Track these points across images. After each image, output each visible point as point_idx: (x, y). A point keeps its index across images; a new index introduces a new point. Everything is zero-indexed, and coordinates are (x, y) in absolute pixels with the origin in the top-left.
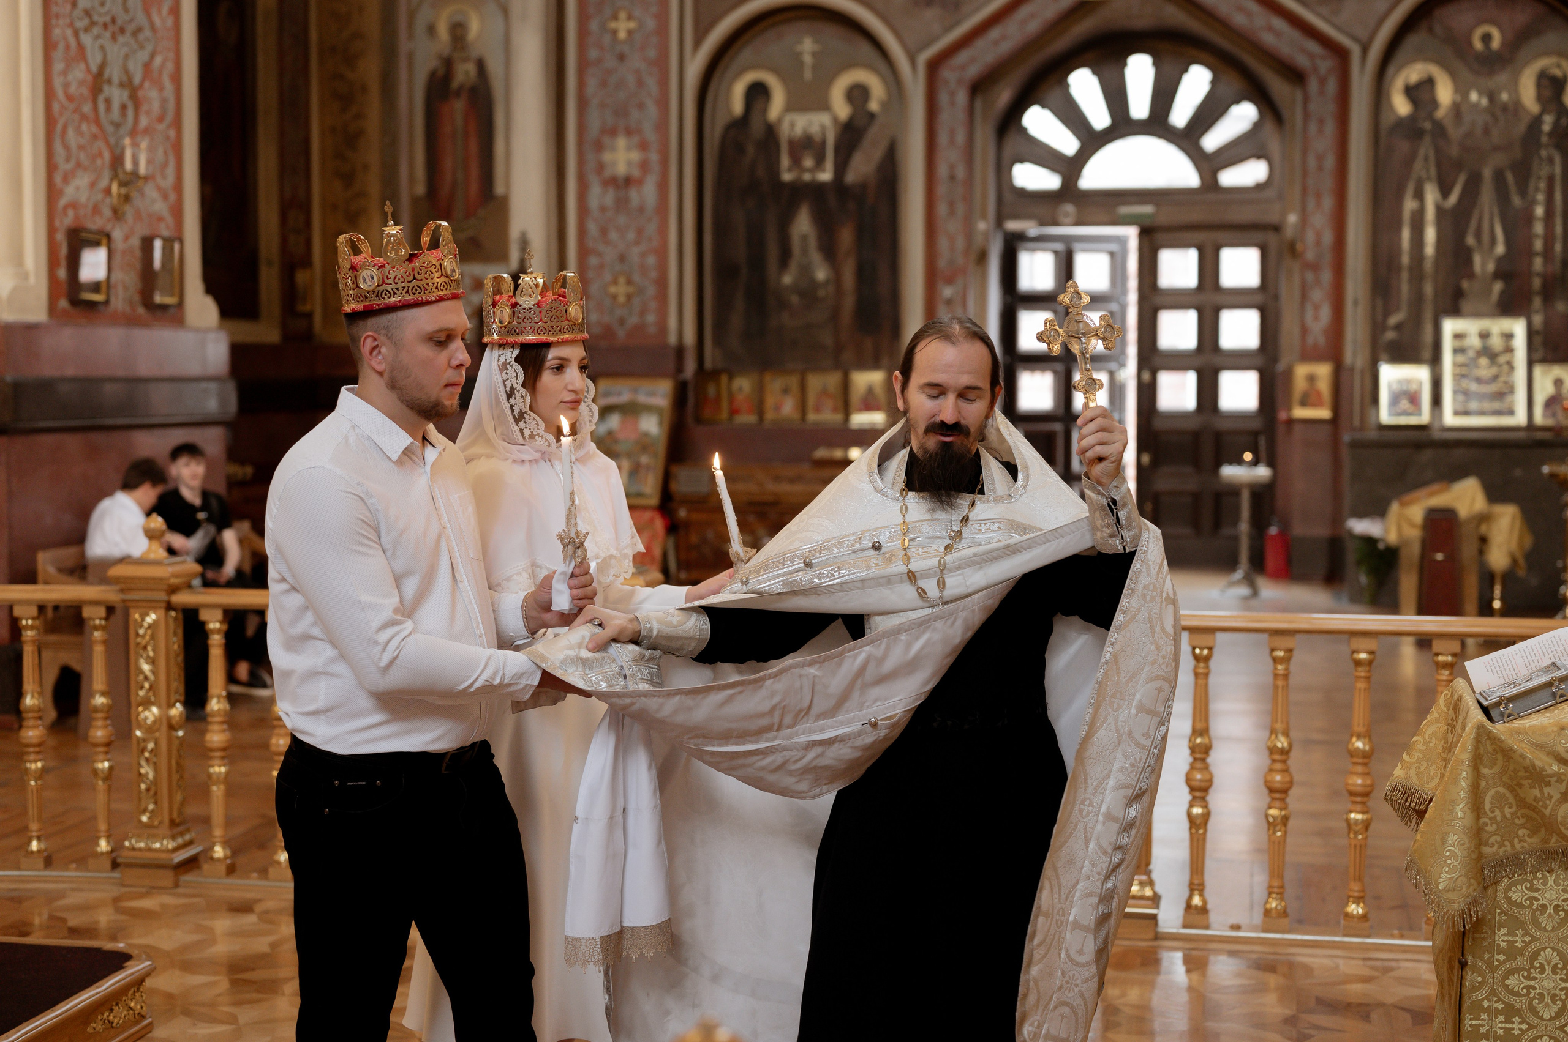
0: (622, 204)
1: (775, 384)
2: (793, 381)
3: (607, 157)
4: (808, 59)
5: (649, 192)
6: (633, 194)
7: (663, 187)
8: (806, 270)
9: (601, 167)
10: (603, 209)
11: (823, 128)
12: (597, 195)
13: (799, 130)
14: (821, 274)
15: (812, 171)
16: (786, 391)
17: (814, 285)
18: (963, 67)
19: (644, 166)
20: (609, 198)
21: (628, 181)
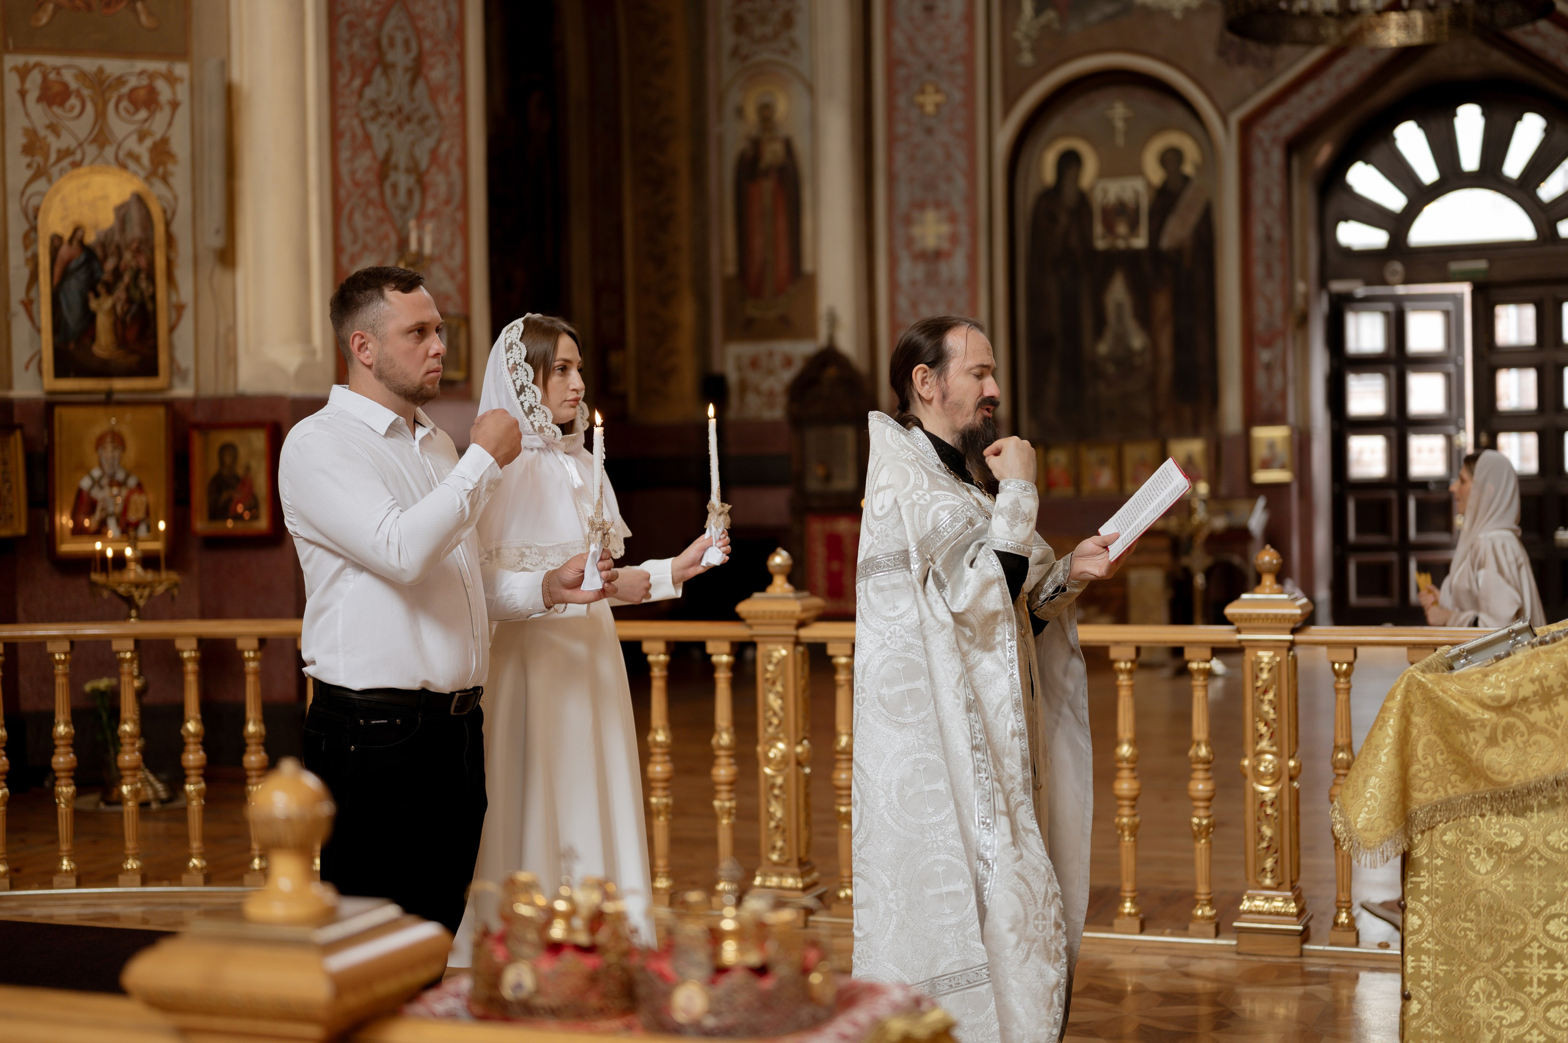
0: (932, 278)
1: (1091, 456)
2: (1110, 453)
3: (916, 231)
4: (1120, 125)
5: (958, 266)
6: (944, 269)
7: (972, 259)
8: (1122, 339)
9: (910, 241)
10: (913, 283)
11: (1137, 194)
12: (908, 270)
13: (1112, 197)
14: (1137, 341)
15: (1126, 238)
16: (1102, 462)
17: (1130, 353)
18: (1277, 126)
19: (954, 239)
20: (919, 271)
21: (938, 255)
